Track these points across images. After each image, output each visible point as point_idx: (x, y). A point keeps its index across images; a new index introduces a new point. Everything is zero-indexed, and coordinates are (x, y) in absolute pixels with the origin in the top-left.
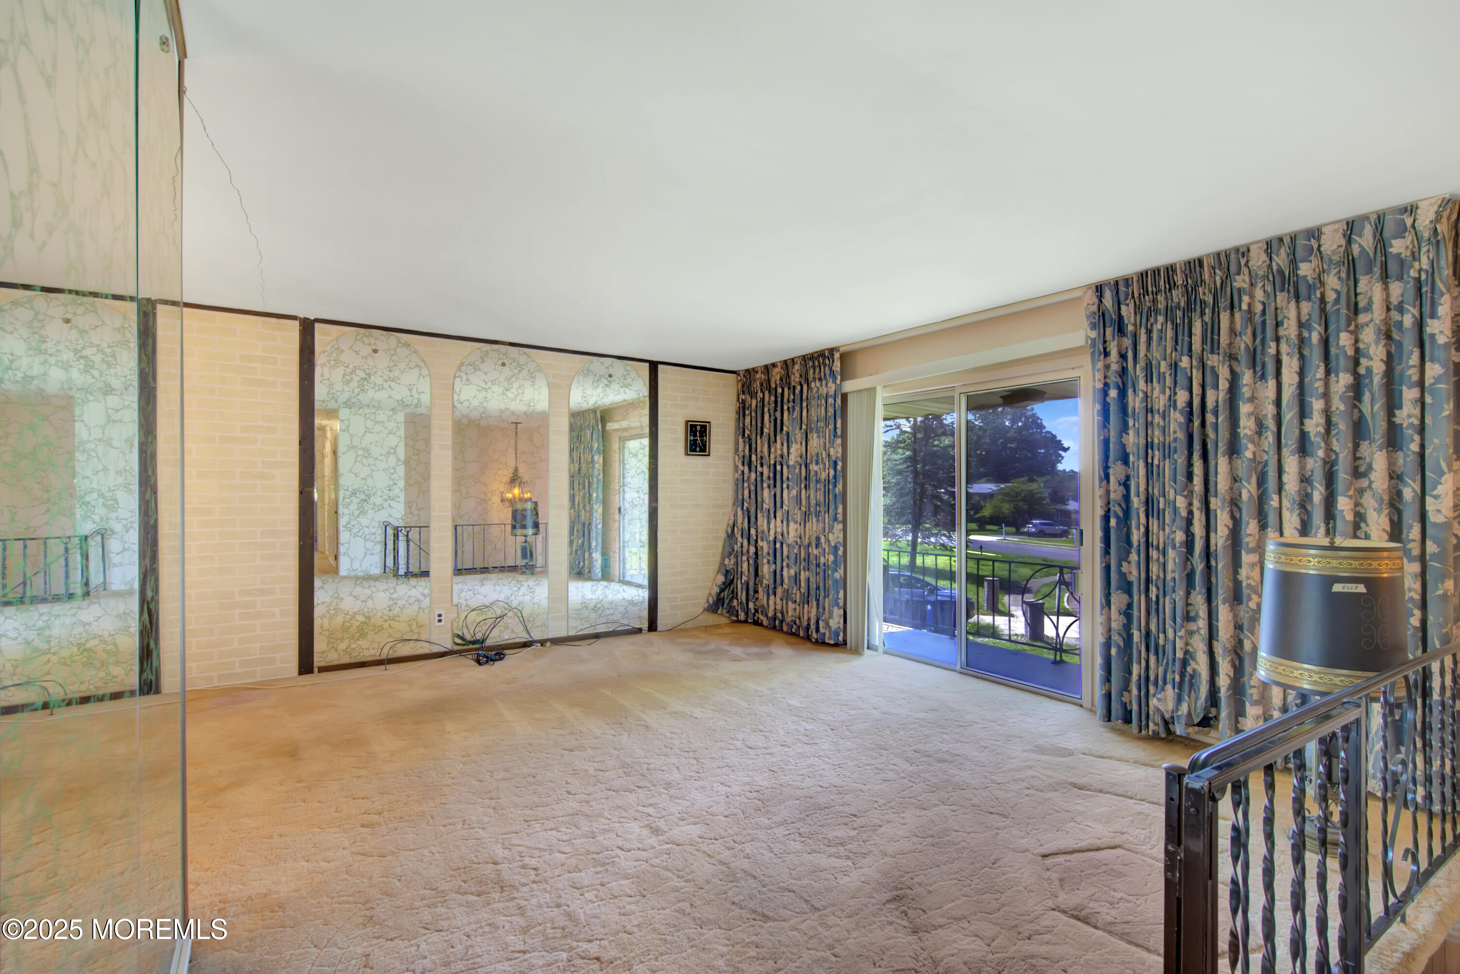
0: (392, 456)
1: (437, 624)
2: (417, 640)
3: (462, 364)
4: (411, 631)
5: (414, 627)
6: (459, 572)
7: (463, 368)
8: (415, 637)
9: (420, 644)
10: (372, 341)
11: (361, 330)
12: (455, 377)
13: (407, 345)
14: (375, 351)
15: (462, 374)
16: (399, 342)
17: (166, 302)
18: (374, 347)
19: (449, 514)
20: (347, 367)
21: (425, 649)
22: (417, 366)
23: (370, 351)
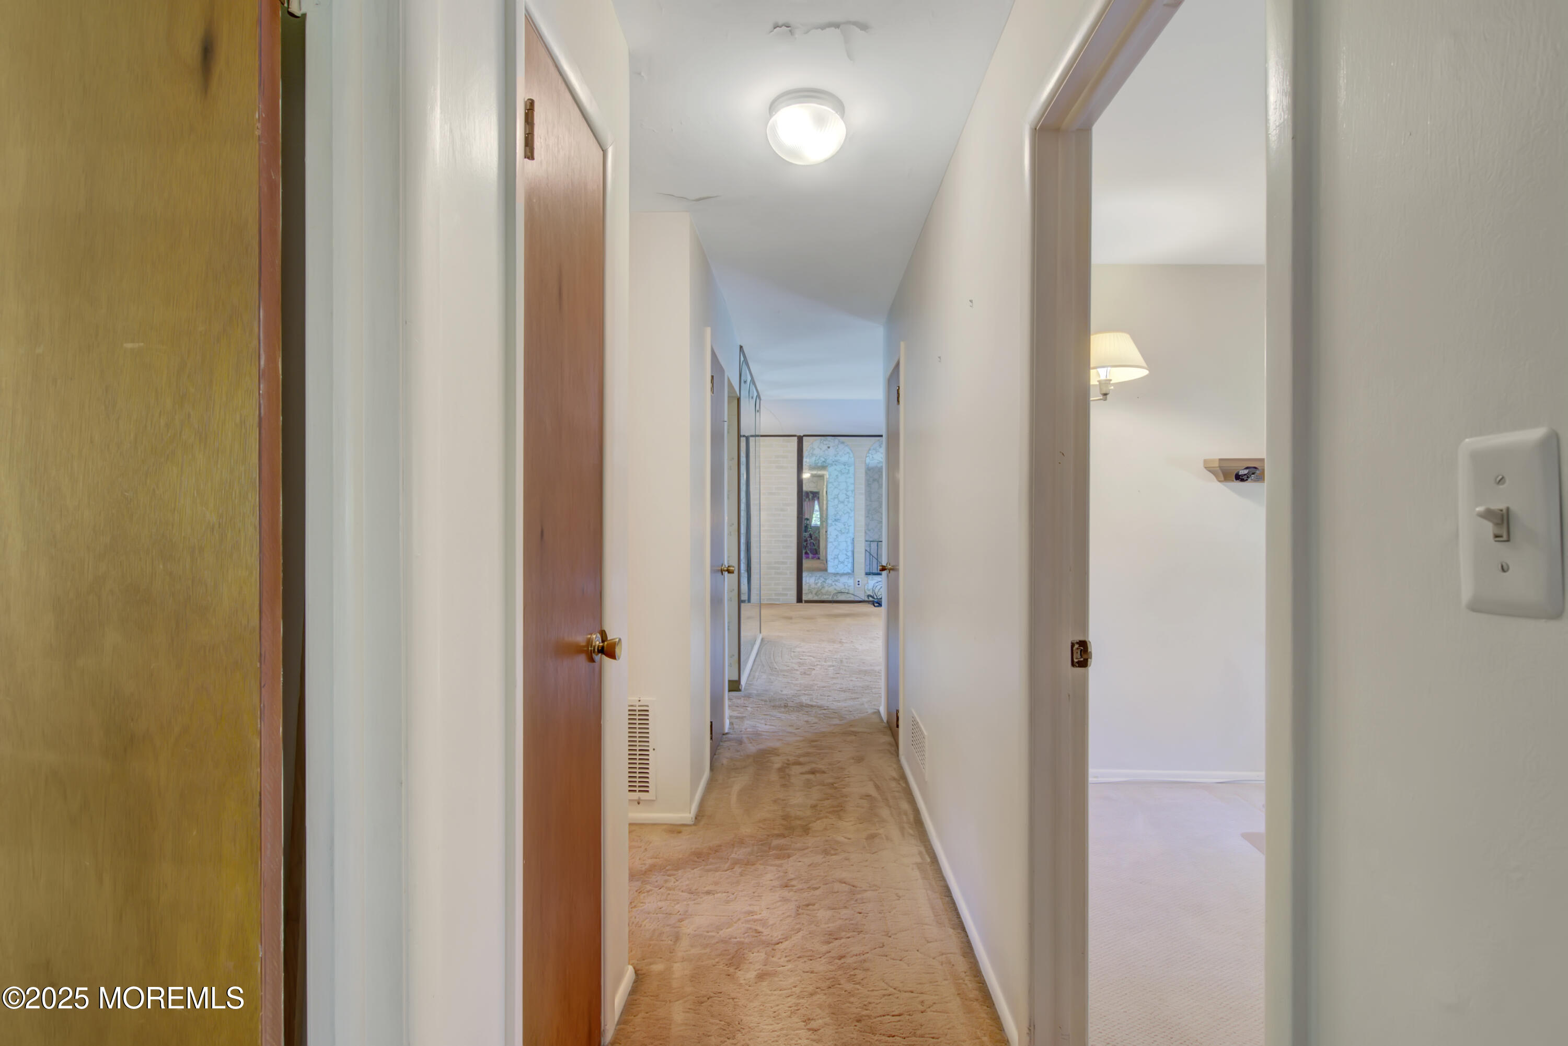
0: (836, 500)
1: (858, 586)
2: (848, 593)
3: (870, 450)
4: (845, 588)
5: (846, 586)
6: (867, 574)
7: (870, 452)
8: (847, 591)
9: (849, 595)
10: (827, 442)
11: (823, 438)
12: (866, 457)
13: (843, 443)
14: (829, 447)
15: (870, 455)
16: (839, 442)
17: (752, 436)
18: (829, 446)
19: (863, 529)
20: (816, 457)
21: (852, 598)
22: (848, 453)
23: (826, 448)
